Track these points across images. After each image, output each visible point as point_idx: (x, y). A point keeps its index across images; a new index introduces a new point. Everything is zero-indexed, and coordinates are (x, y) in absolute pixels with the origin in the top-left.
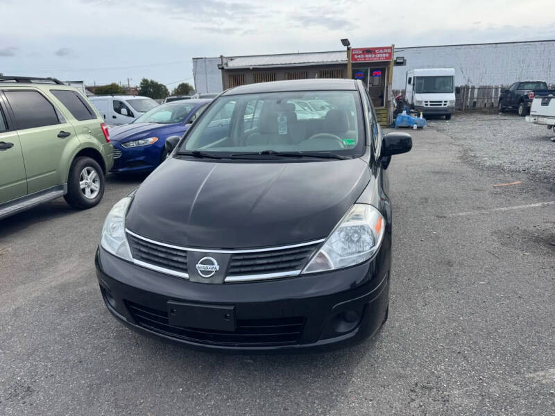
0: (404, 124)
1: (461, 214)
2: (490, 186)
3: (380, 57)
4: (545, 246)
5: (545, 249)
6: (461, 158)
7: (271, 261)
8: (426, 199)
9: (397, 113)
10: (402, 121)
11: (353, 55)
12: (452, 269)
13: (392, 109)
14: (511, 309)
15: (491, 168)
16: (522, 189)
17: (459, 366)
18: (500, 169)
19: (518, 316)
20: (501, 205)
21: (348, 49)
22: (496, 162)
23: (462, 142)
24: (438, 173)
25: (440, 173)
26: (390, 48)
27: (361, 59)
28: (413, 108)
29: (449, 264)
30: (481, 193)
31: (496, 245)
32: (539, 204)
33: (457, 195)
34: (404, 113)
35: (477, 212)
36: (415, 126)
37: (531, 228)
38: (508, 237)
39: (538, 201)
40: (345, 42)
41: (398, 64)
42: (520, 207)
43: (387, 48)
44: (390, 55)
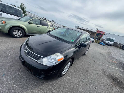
0: (101, 44)
1: (98, 63)
2: (109, 60)
3: (102, 33)
4: (112, 79)
5: (111, 80)
6: (108, 53)
8: (94, 57)
9: (101, 42)
12: (86, 72)
13: (101, 41)
14: (91, 90)
15: (112, 57)
16: (116, 64)
18: (114, 58)
20: (108, 65)
21: (97, 30)
22: (114, 56)
23: (110, 51)
25: (101, 54)
27: (99, 32)
28: (104, 42)
29: (87, 71)
30: (106, 61)
31: (100, 73)
32: (118, 69)
33: (101, 59)
34: (102, 42)
35: (102, 64)
36: (103, 45)
37: (111, 73)
39: (118, 68)
41: (105, 35)
42: (112, 67)
44: (104, 33)
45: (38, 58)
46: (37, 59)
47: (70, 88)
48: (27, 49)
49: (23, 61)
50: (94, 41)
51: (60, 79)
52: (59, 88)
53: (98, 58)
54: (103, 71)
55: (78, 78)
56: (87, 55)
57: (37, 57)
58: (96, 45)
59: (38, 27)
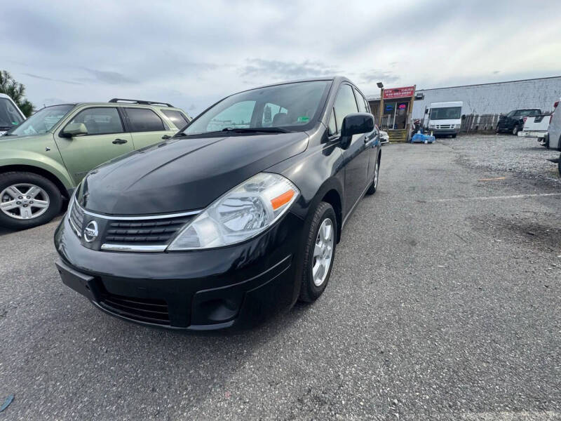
0: (418, 140)
1: (441, 200)
2: (475, 181)
3: (405, 94)
4: (521, 235)
5: (521, 238)
7: (141, 231)
8: (414, 188)
9: (415, 132)
10: (417, 138)
11: (385, 94)
12: (413, 248)
13: (411, 131)
14: (466, 302)
15: (478, 168)
16: (505, 183)
17: (374, 373)
18: (488, 169)
19: (472, 313)
20: (482, 195)
21: (382, 90)
22: (485, 164)
23: (461, 151)
24: (431, 170)
25: (434, 171)
26: (413, 87)
27: (390, 96)
28: (428, 130)
29: (413, 243)
30: (465, 186)
31: (467, 229)
32: (522, 196)
33: (442, 186)
34: (419, 132)
35: (456, 200)
36: (426, 142)
37: (509, 216)
38: (481, 224)
39: (520, 193)
40: (380, 85)
41: (418, 99)
42: (500, 197)
43: (410, 88)
44: (413, 92)
45: (168, 230)
46: (161, 237)
47: (375, 328)
48: (93, 218)
49: (87, 278)
50: (386, 137)
51: (312, 310)
52: (329, 347)
53: (432, 188)
54: (473, 219)
55: (388, 278)
56: (382, 190)
57: (161, 230)
58: (399, 150)
59: (114, 143)
